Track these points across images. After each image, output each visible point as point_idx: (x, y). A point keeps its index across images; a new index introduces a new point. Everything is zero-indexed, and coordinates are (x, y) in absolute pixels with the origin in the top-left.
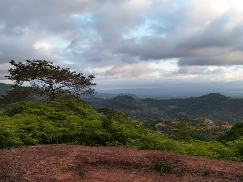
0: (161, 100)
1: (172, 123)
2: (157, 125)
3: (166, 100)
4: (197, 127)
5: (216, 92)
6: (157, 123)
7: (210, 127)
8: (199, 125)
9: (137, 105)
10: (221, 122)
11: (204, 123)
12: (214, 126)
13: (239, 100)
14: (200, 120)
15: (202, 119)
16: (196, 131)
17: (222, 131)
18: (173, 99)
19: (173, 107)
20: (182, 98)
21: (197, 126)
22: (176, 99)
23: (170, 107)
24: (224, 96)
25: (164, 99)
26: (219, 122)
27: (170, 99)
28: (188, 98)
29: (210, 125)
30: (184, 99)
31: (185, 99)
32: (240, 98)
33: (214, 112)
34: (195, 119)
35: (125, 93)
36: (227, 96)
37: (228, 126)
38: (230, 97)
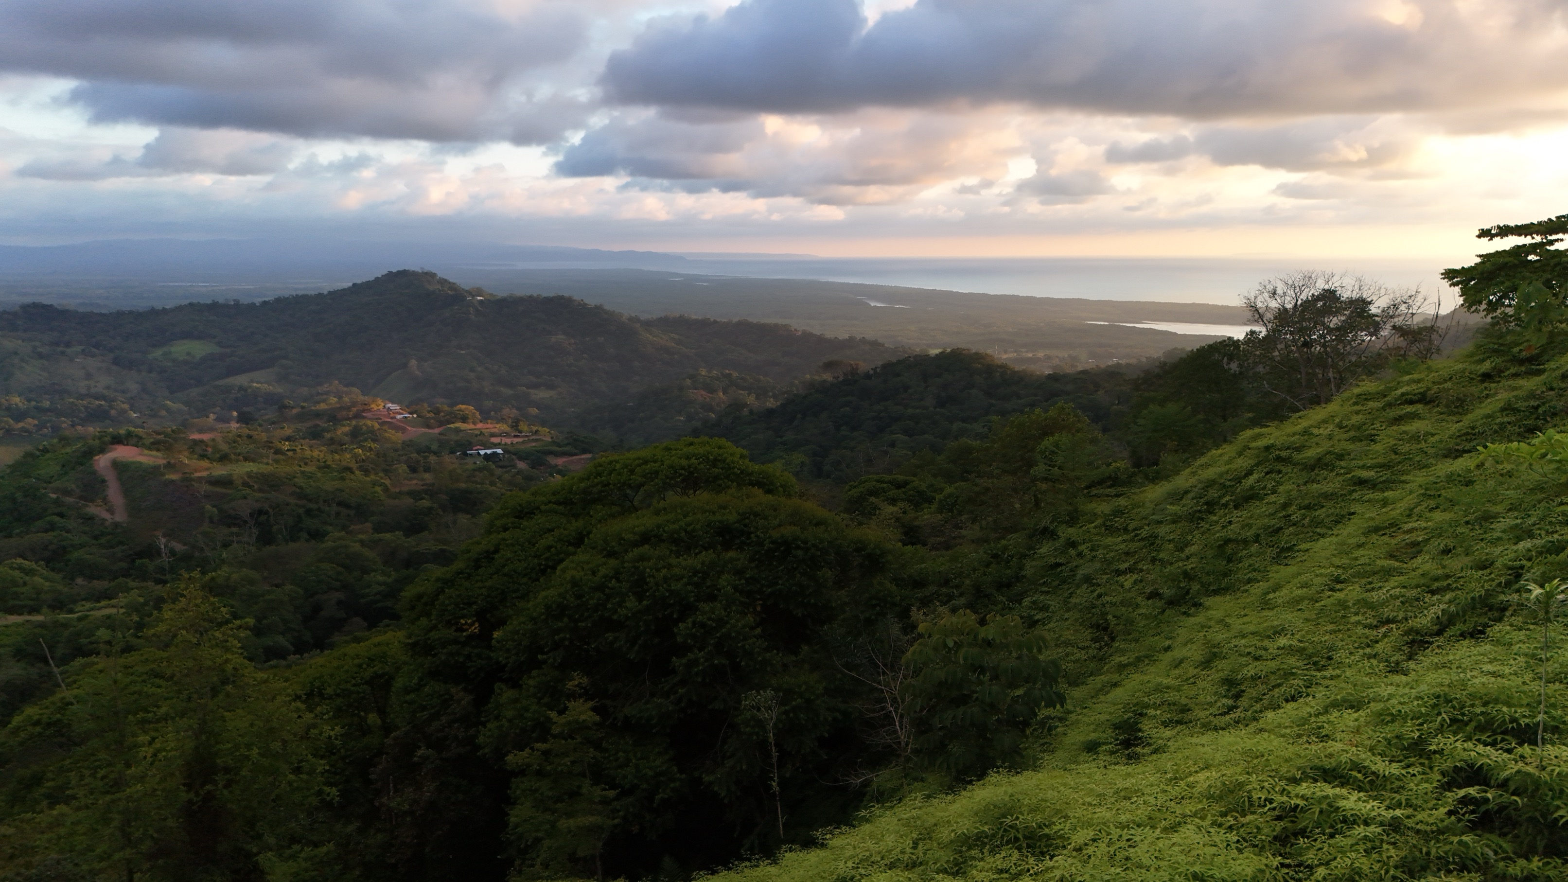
0: (120, 314)
1: (196, 436)
2: (103, 461)
3: (153, 312)
4: (335, 445)
5: (413, 264)
6: (102, 451)
7: (397, 437)
8: (343, 430)
10: (446, 408)
11: (369, 423)
12: (415, 432)
13: (521, 300)
14: (349, 409)
15: (354, 404)
16: (328, 467)
17: (453, 452)
18: (195, 308)
19: (199, 349)
20: (245, 301)
21: (332, 441)
22: (214, 307)
23: (181, 349)
24: (453, 286)
25: (142, 305)
26: (437, 411)
27: (180, 308)
28: (278, 300)
29: (397, 428)
30: (258, 301)
31: (265, 303)
32: (520, 293)
33: (413, 363)
34: (323, 406)
36: (464, 283)
37: (480, 426)
38: (479, 292)
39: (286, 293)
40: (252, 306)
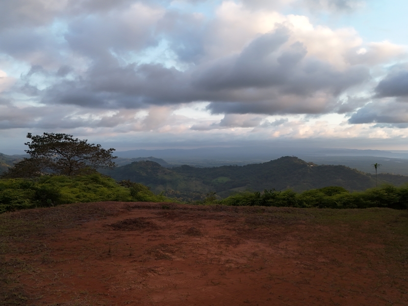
0: (206, 169)
3: (214, 168)
5: (291, 154)
9: (167, 178)
13: (326, 167)
18: (225, 167)
19: (225, 179)
20: (239, 165)
22: (230, 167)
23: (220, 179)
24: (303, 162)
25: (211, 166)
27: (221, 167)
28: (248, 165)
31: (244, 166)
32: (326, 164)
35: (145, 156)
36: (307, 161)
38: (312, 163)
39: (251, 163)
40: (241, 167)
